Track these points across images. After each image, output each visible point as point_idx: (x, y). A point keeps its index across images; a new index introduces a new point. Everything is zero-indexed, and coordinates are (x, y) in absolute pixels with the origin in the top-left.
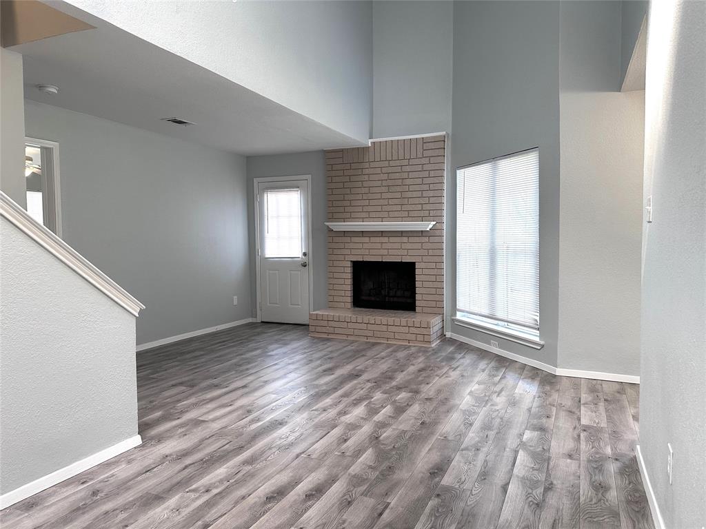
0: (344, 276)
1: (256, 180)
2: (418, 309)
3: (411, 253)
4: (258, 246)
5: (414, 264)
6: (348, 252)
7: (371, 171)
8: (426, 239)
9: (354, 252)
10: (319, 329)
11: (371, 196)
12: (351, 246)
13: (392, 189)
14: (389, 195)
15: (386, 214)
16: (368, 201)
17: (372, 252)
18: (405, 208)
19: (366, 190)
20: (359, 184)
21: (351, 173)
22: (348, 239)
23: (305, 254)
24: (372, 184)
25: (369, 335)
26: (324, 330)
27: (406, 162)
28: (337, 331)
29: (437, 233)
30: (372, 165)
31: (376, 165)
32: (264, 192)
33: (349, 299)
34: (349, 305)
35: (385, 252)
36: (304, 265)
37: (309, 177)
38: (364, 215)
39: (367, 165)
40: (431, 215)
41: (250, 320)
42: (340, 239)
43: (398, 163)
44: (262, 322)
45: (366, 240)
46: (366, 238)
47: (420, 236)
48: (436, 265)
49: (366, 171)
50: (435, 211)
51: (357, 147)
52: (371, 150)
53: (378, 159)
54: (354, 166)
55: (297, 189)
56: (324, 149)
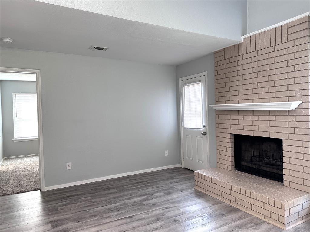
0: (226, 145)
1: (180, 80)
2: (285, 182)
3: (278, 130)
4: (181, 120)
6: (228, 126)
7: (244, 62)
8: (292, 118)
9: (233, 127)
10: (200, 185)
11: (244, 82)
12: (231, 122)
13: (261, 74)
14: (259, 80)
15: (256, 96)
16: (242, 86)
17: (246, 128)
18: (272, 89)
19: (241, 78)
20: (236, 73)
21: (230, 65)
22: (228, 117)
23: (204, 127)
24: (245, 72)
25: (232, 200)
26: (203, 186)
27: (272, 49)
28: (211, 189)
29: (303, 112)
30: (245, 56)
31: (248, 56)
34: (231, 168)
35: (256, 128)
36: (204, 134)
37: (206, 73)
38: (239, 98)
39: (241, 57)
40: (297, 95)
41: (179, 166)
42: (224, 117)
43: (265, 51)
44: (185, 168)
46: (241, 116)
47: (287, 115)
48: (303, 144)
49: (240, 63)
50: (301, 91)
51: (233, 44)
52: (244, 45)
53: (249, 51)
54: (232, 60)
55: (199, 82)
56: (213, 51)
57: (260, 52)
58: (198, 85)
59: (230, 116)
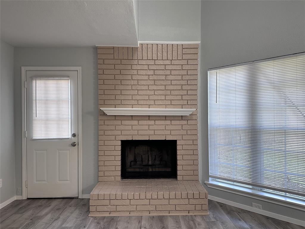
0: (115, 153)
1: (23, 69)
2: (179, 177)
3: (173, 133)
4: (24, 128)
5: (175, 142)
6: (119, 133)
7: (139, 67)
8: (185, 122)
9: (124, 133)
10: (99, 209)
11: (139, 87)
12: (122, 127)
13: (157, 83)
14: (155, 88)
15: (152, 102)
16: (137, 91)
17: (140, 132)
18: (168, 98)
19: (135, 82)
20: (130, 77)
21: (122, 67)
22: (119, 122)
23: (74, 135)
24: (139, 77)
25: (152, 209)
26: (105, 209)
27: (168, 62)
28: (119, 208)
29: (194, 117)
30: (141, 62)
31: (144, 62)
32: (32, 80)
33: (119, 173)
34: (119, 178)
35: (152, 133)
36: (74, 145)
37: (79, 68)
38: (133, 102)
39: (136, 62)
40: (189, 104)
41: (15, 198)
42: (111, 122)
43: (161, 62)
44: (28, 199)
45: (135, 122)
46: (135, 121)
47: (181, 120)
48: (193, 142)
49: (134, 67)
50: (192, 101)
51: (127, 46)
52: (140, 50)
53: (145, 58)
54: (124, 62)
55: (68, 78)
56: (97, 45)
57: (157, 62)
58: (67, 81)
59: (120, 121)
